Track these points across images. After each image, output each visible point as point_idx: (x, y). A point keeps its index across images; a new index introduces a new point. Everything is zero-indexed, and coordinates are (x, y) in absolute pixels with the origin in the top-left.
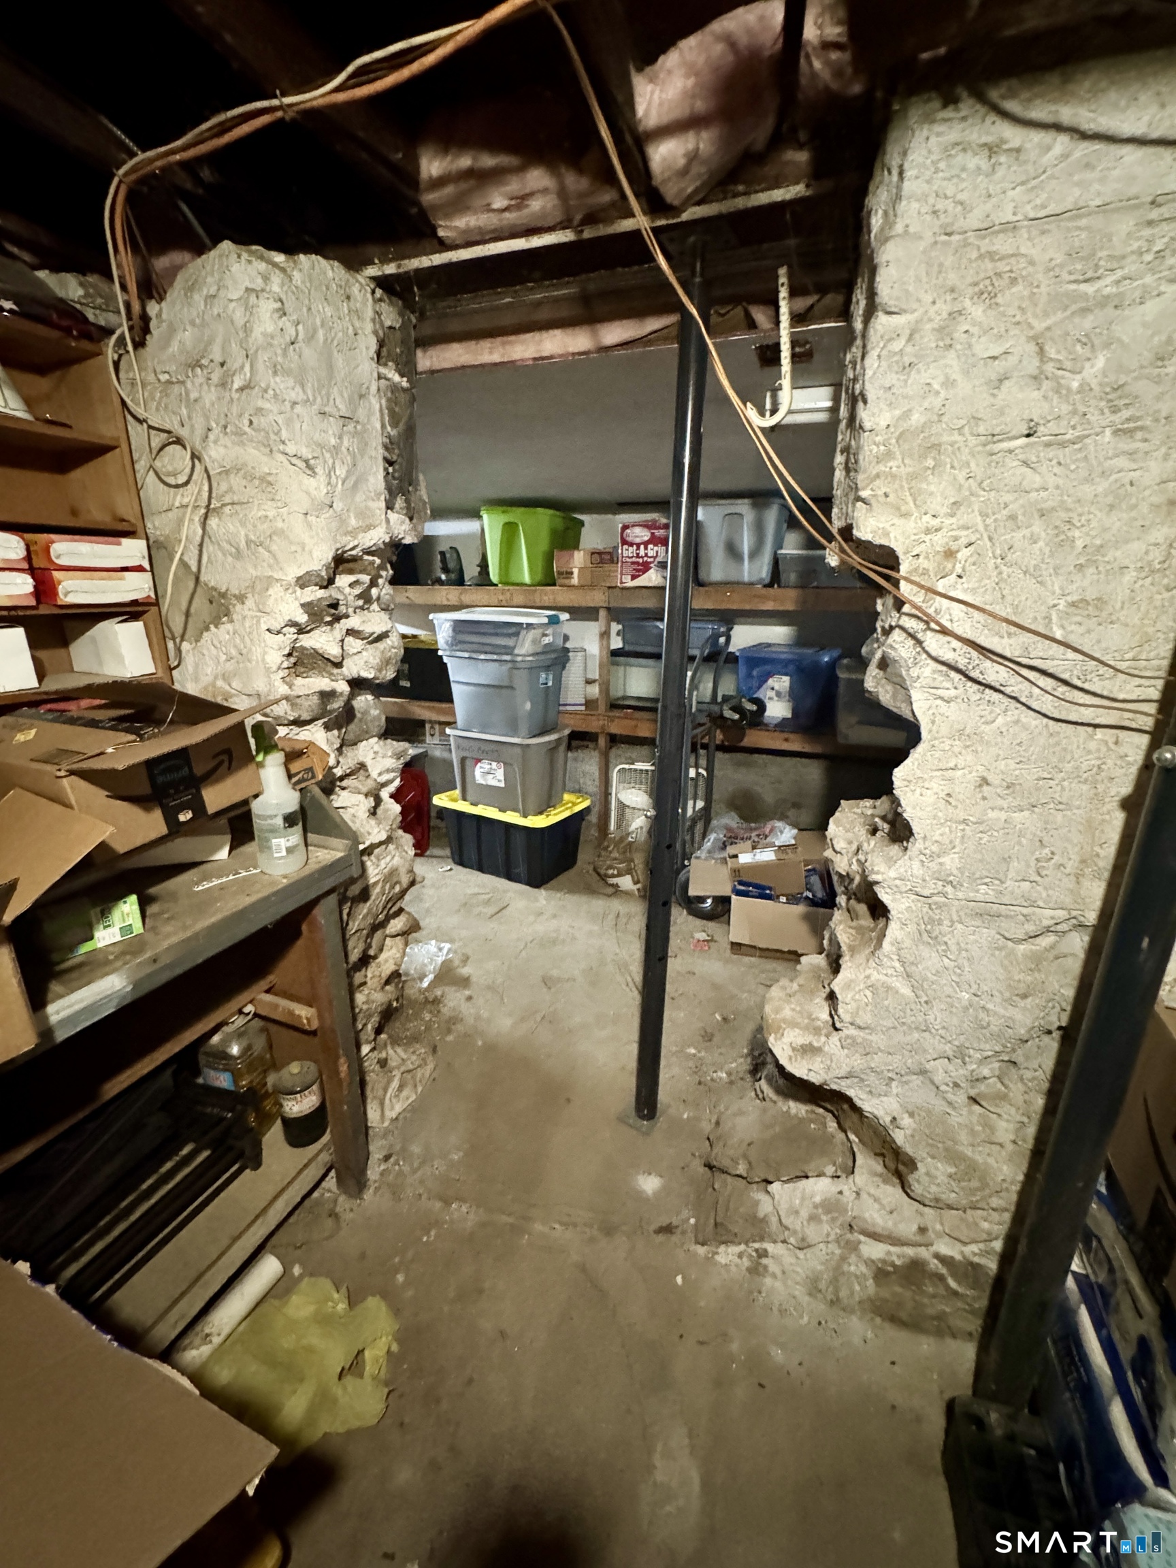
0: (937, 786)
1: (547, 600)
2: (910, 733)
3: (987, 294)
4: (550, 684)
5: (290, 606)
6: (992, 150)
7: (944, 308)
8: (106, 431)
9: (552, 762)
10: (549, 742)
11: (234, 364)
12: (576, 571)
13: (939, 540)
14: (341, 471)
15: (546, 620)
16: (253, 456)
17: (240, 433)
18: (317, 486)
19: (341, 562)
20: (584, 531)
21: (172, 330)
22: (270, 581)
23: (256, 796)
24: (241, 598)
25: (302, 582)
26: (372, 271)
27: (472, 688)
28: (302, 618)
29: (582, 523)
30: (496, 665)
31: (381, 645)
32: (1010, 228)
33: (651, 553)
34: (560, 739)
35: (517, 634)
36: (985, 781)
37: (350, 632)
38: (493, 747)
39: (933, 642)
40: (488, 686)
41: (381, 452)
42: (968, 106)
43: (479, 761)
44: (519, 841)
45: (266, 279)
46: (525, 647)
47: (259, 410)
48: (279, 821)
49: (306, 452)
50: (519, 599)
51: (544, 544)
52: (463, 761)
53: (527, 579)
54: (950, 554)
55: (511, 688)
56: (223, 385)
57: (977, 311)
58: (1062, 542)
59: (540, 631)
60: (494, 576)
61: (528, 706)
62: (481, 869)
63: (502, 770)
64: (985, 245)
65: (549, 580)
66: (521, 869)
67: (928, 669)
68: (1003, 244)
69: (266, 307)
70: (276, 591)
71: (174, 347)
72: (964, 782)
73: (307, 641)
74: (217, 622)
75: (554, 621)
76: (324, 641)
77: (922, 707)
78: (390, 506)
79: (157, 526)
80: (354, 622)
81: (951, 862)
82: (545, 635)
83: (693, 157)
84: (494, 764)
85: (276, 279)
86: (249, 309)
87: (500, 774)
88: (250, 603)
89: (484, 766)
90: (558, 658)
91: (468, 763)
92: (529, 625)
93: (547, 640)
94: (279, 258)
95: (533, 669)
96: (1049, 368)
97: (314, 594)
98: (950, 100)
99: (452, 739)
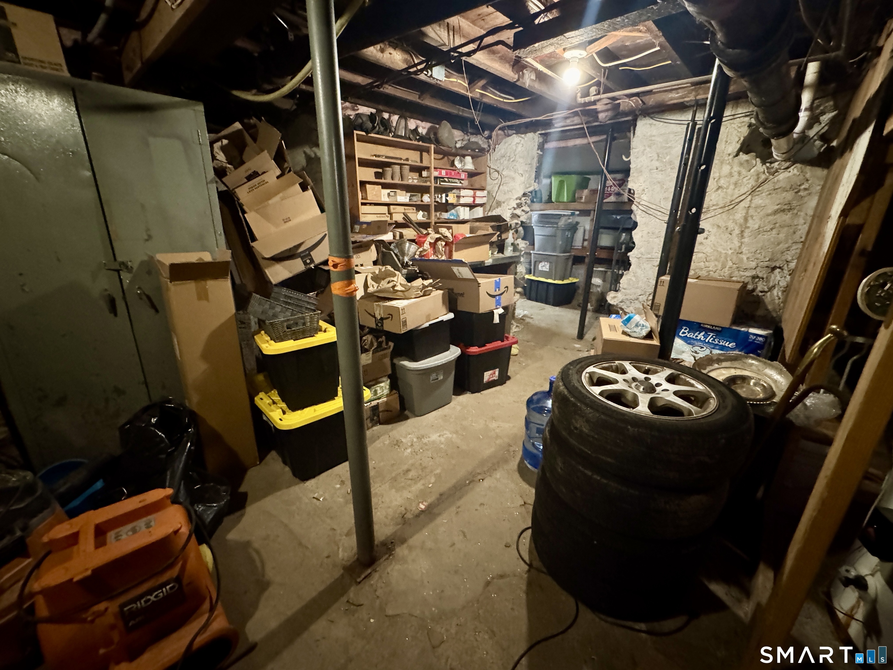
0: (640, 234)
1: (572, 208)
2: (635, 225)
3: (650, 146)
4: (569, 236)
5: (514, 204)
6: (651, 124)
7: (643, 148)
8: (483, 170)
9: (567, 265)
10: (567, 256)
11: (511, 156)
12: (584, 197)
13: (642, 188)
14: (527, 175)
15: (570, 214)
16: (512, 174)
17: (510, 169)
18: (523, 179)
19: (525, 195)
20: (590, 181)
21: (500, 150)
22: (510, 199)
23: (507, 239)
24: (504, 202)
25: (517, 199)
26: (539, 132)
27: (541, 237)
28: (516, 206)
29: (589, 179)
30: (551, 228)
31: (527, 214)
32: (654, 136)
33: (612, 190)
34: (570, 256)
35: (560, 218)
36: (649, 233)
37: (523, 210)
38: (547, 256)
39: (640, 207)
40: (548, 236)
41: (535, 170)
42: (647, 118)
43: (541, 262)
44: (551, 288)
45: (521, 141)
46: (562, 223)
47: (515, 165)
48: (510, 244)
49: (522, 173)
50: (561, 207)
51: (573, 188)
52: (535, 262)
53: (565, 200)
54: (644, 190)
55: (555, 236)
56: (509, 160)
57: (648, 149)
58: (662, 187)
59: (567, 217)
60: (553, 199)
61: (560, 243)
62: (537, 301)
63: (548, 265)
64: (650, 138)
65: (573, 200)
66: (551, 300)
67: (640, 212)
68: (653, 138)
69: (520, 146)
70: (512, 200)
71: (499, 153)
72: (645, 232)
73: (515, 212)
74: (497, 208)
75: (573, 214)
76: (518, 212)
77: (638, 219)
78: (535, 182)
79: (488, 188)
80: (523, 208)
81: (642, 250)
82: (569, 219)
83: (606, 116)
84: (546, 263)
85: (523, 140)
86: (517, 147)
87: (548, 266)
88: (505, 203)
89: (542, 264)
90: (573, 228)
91: (537, 263)
92: (564, 215)
93: (570, 221)
94: (523, 136)
95: (564, 230)
96: (660, 158)
97: (518, 201)
98: (645, 117)
99: (532, 254)
